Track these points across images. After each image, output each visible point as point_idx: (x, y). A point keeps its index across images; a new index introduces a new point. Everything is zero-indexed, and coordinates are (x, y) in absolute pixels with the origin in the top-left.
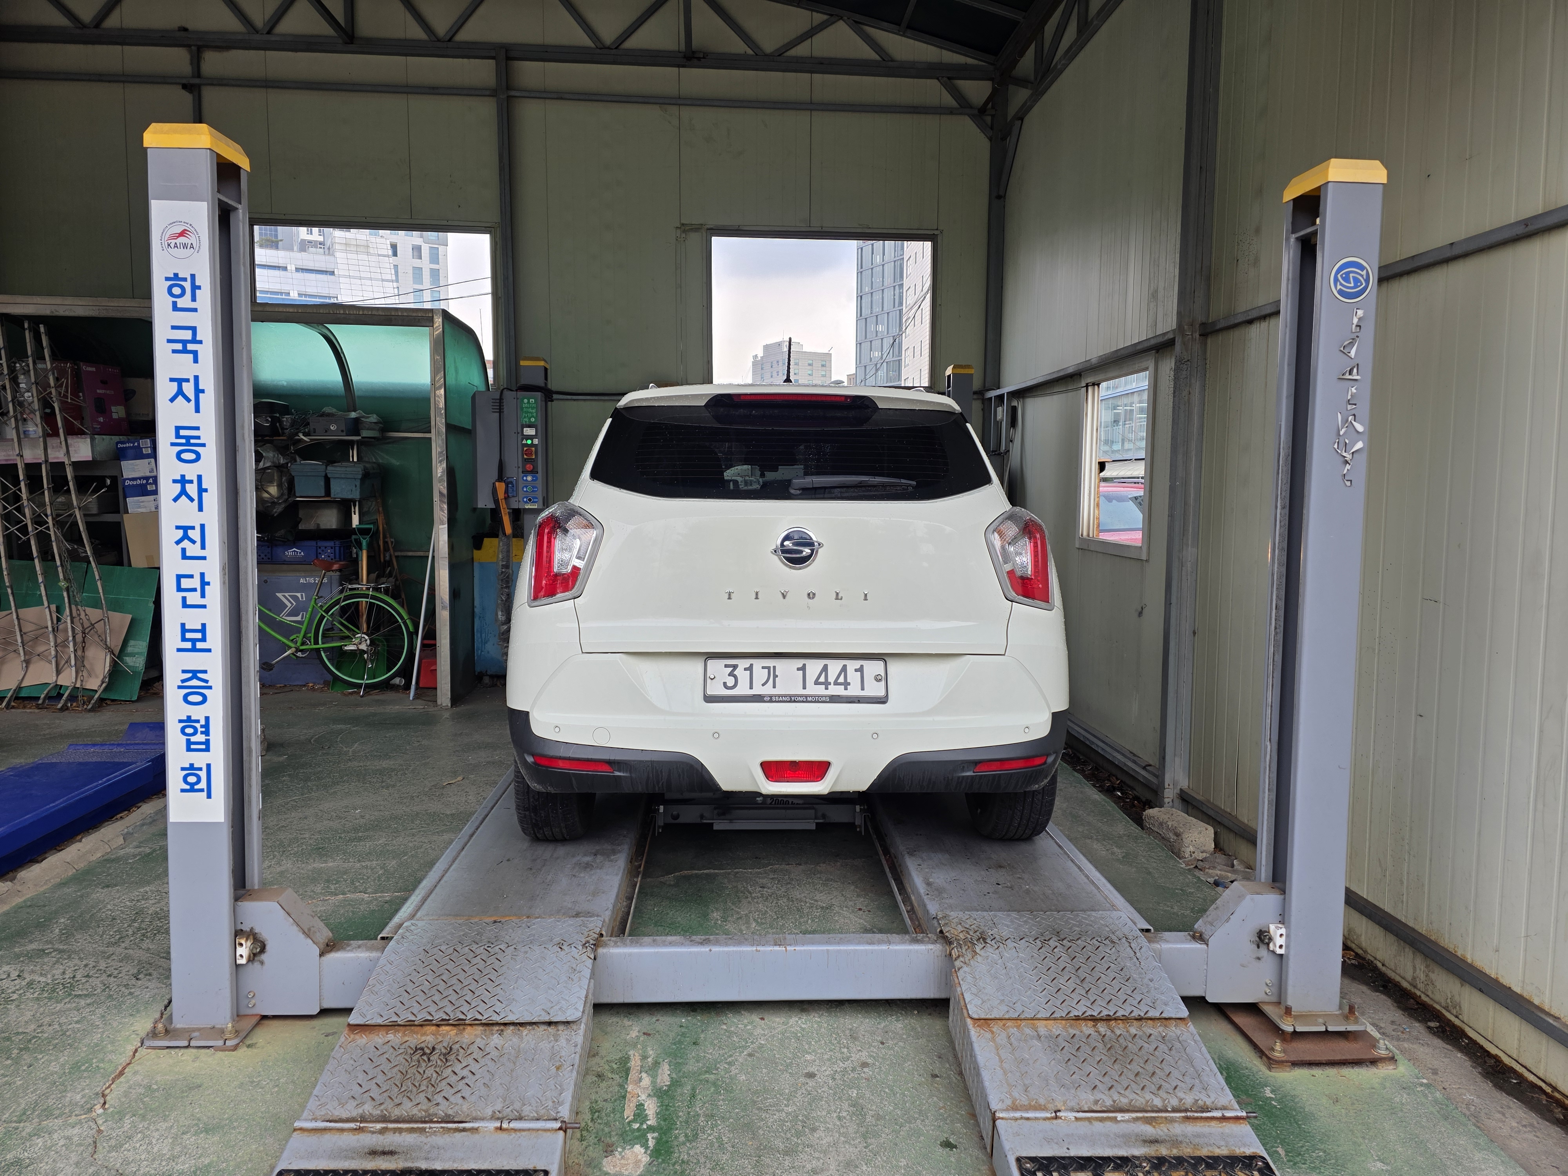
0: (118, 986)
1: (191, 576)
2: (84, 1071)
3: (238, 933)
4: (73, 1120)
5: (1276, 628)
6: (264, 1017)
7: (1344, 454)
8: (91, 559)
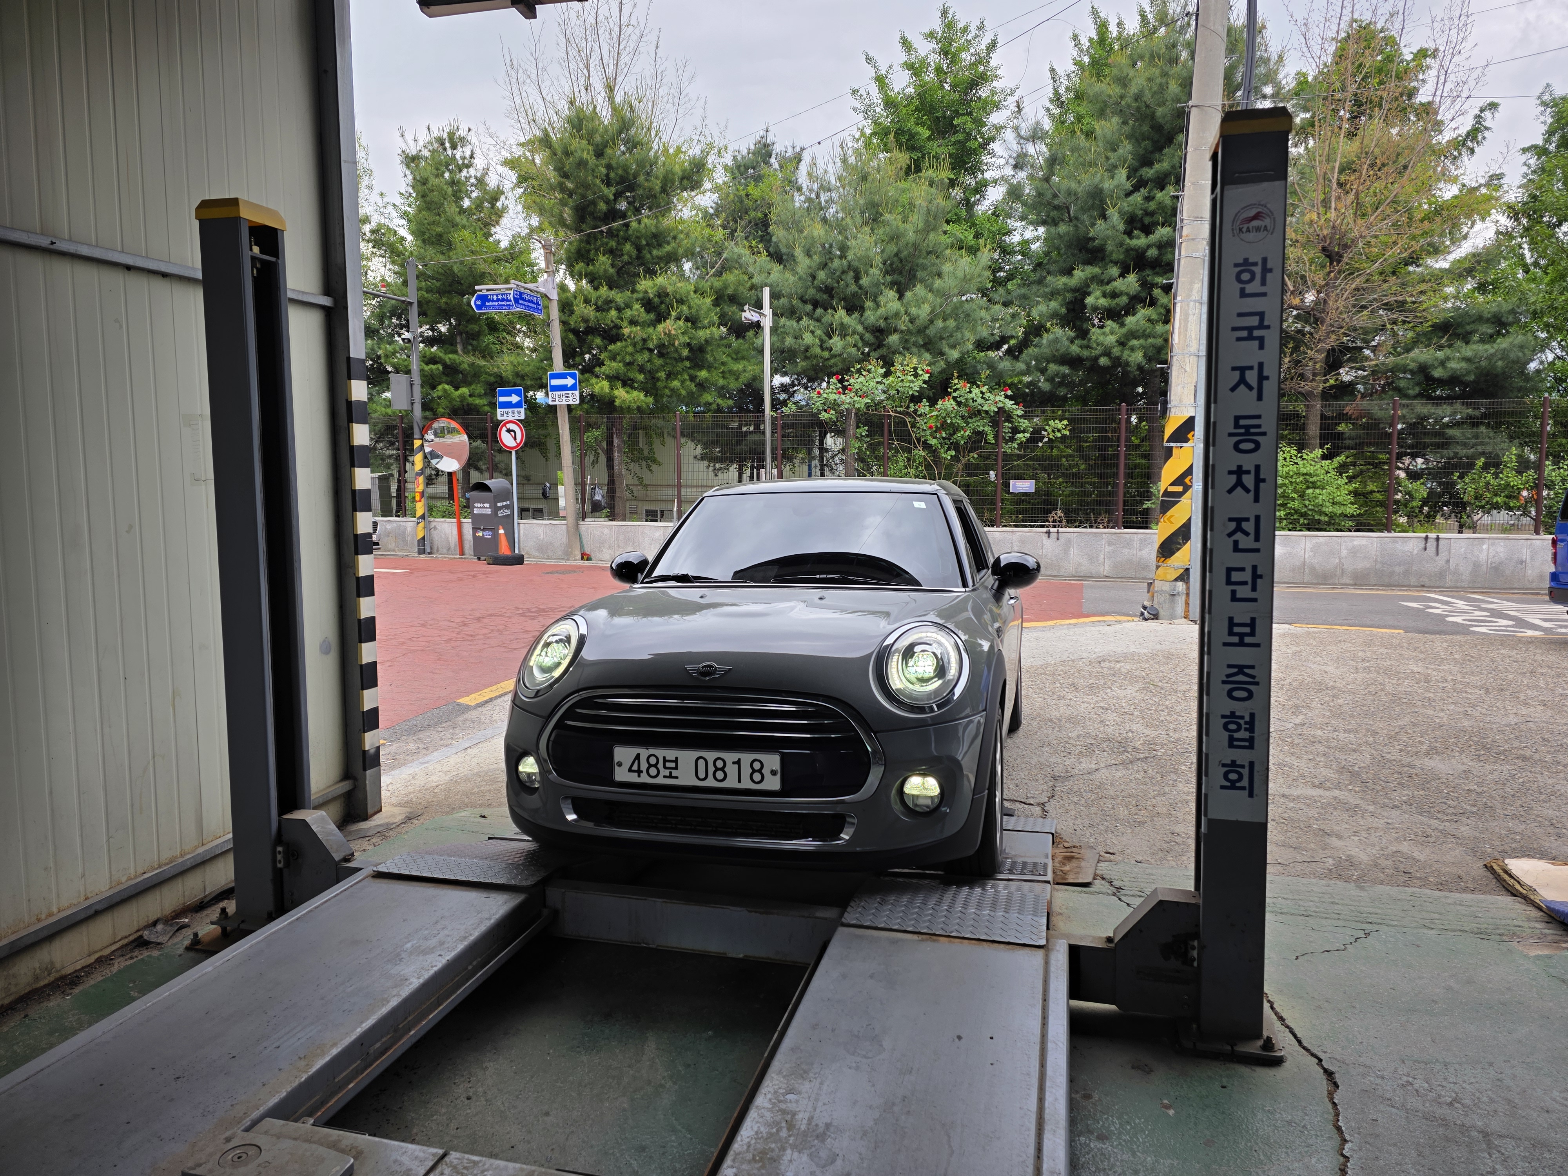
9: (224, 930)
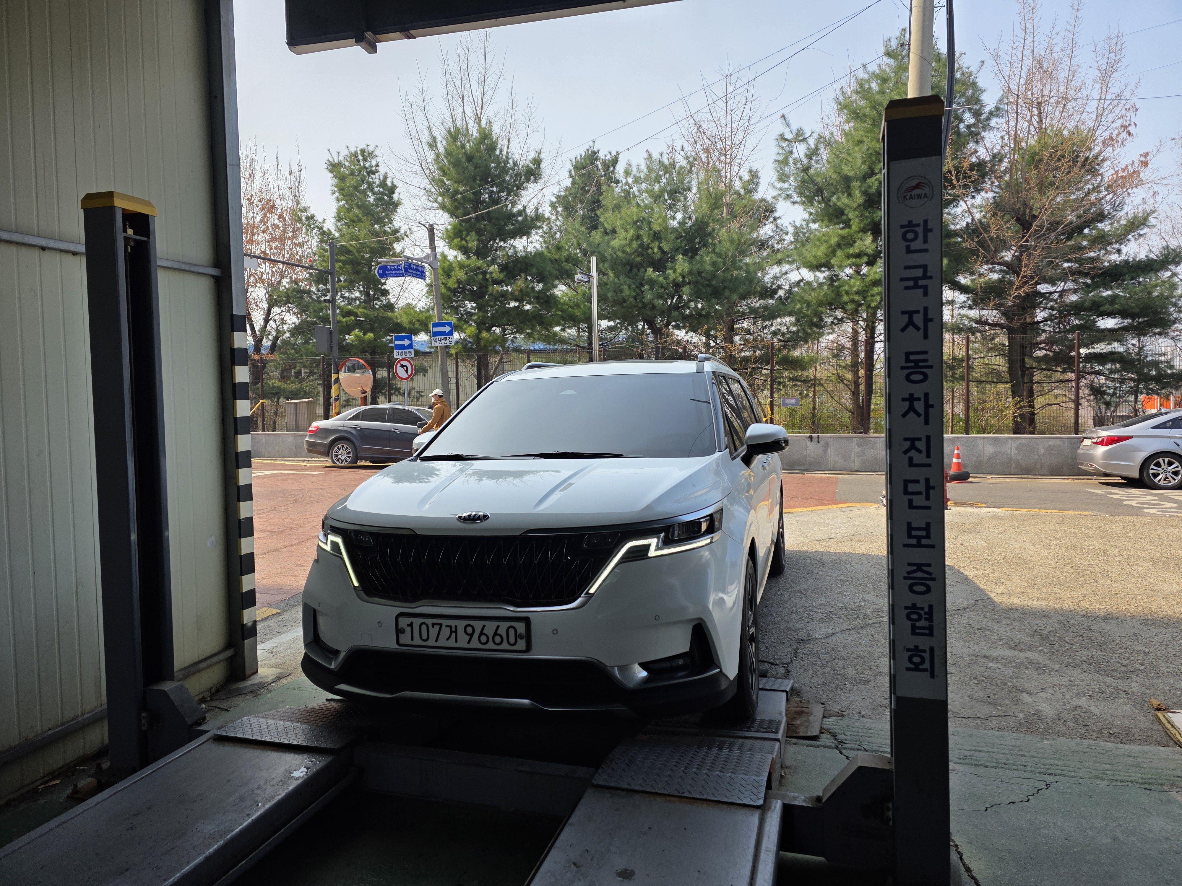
9: (99, 782)
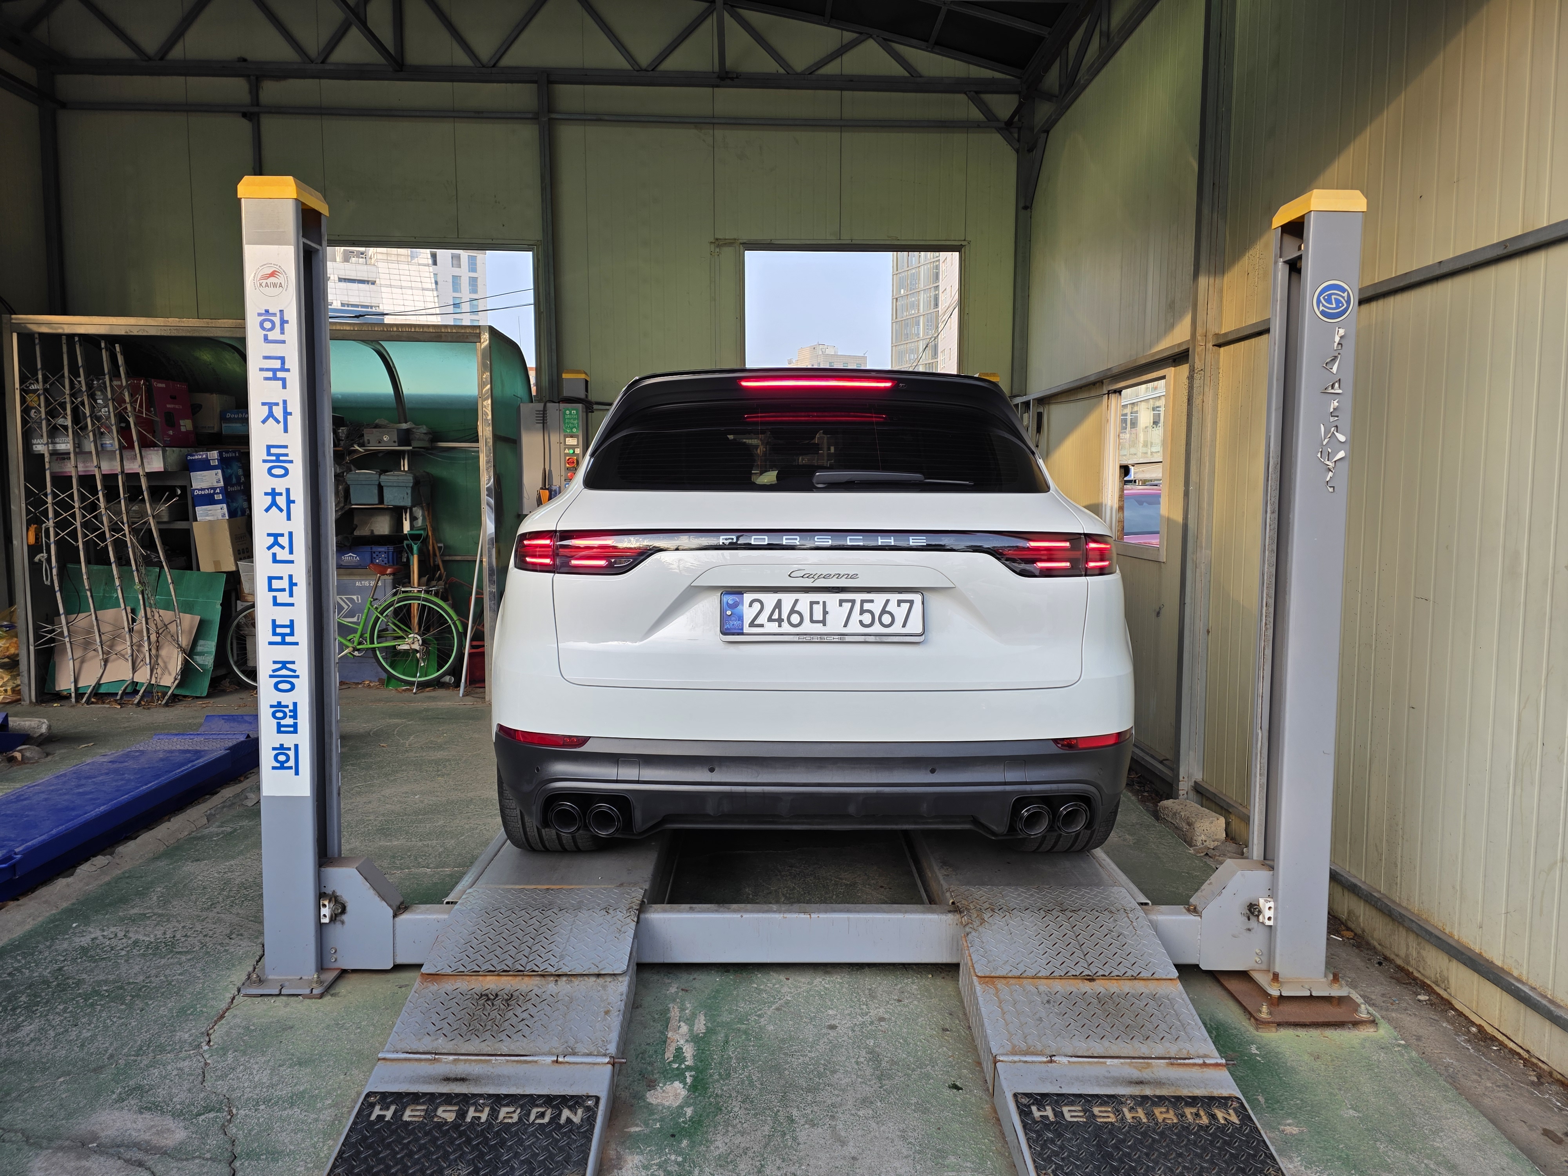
0: (214, 944)
1: (281, 578)
2: (190, 1014)
3: (321, 895)
4: (182, 1055)
5: (1266, 624)
6: (344, 972)
7: (1328, 463)
8: (164, 564)
